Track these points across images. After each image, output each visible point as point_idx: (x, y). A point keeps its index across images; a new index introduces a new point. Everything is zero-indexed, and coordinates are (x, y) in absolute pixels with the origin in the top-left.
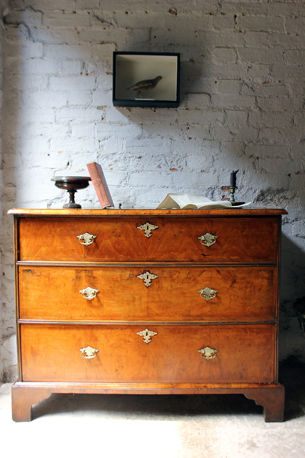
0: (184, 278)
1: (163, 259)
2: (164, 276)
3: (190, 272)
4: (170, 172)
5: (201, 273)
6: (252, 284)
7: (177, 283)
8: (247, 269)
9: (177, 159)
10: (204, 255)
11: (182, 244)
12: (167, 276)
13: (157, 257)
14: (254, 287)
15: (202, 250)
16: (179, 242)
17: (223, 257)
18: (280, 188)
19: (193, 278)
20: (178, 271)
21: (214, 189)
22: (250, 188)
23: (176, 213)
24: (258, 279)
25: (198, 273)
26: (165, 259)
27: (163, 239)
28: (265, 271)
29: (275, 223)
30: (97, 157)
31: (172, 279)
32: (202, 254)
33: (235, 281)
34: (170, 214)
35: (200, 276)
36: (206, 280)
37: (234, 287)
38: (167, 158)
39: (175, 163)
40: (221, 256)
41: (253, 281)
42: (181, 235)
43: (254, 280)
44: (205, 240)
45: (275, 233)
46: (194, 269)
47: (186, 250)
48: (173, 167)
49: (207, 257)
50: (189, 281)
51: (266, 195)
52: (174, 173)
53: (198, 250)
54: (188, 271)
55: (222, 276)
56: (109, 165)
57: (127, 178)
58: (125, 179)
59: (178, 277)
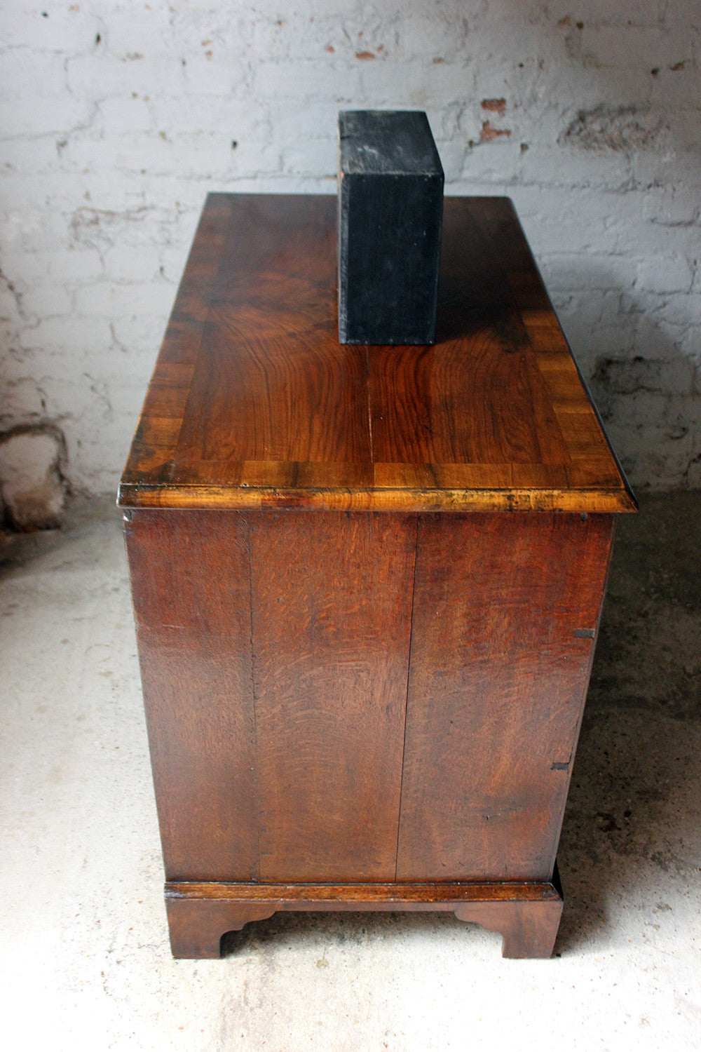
4: (356, 61)
9: (374, 26)
18: (626, 105)
21: (464, 104)
22: (553, 103)
30: (171, 22)
38: (349, 24)
39: (367, 37)
48: (364, 49)
51: (589, 119)
52: (367, 64)
56: (204, 44)
57: (249, 79)
58: (245, 78)
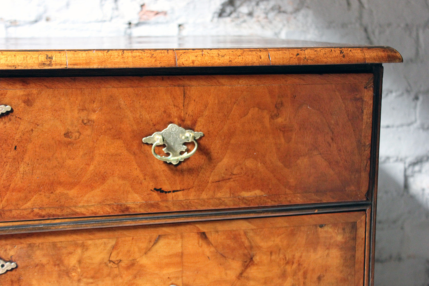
0: (100, 264)
1: (30, 211)
2: (37, 261)
3: (117, 244)
5: (152, 244)
6: (299, 264)
7: (79, 280)
8: (286, 224)
10: (160, 191)
11: (92, 159)
12: (44, 260)
13: (12, 207)
14: (305, 274)
15: (154, 177)
16: (81, 153)
17: (219, 195)
19: (126, 262)
20: (81, 242)
23: (73, 62)
24: (315, 250)
25: (143, 245)
26: (36, 210)
27: (30, 146)
28: (335, 225)
29: (366, 88)
31: (62, 268)
32: (155, 189)
33: (251, 259)
34: (49, 65)
35: (150, 254)
36: (168, 265)
37: (248, 279)
40: (211, 193)
41: (301, 257)
42: (89, 132)
43: (304, 254)
44: (164, 146)
45: (365, 117)
46: (128, 235)
47: (104, 178)
49: (170, 196)
50: (116, 271)
53: (141, 176)
54: (110, 241)
55: (215, 247)
59: (80, 262)
